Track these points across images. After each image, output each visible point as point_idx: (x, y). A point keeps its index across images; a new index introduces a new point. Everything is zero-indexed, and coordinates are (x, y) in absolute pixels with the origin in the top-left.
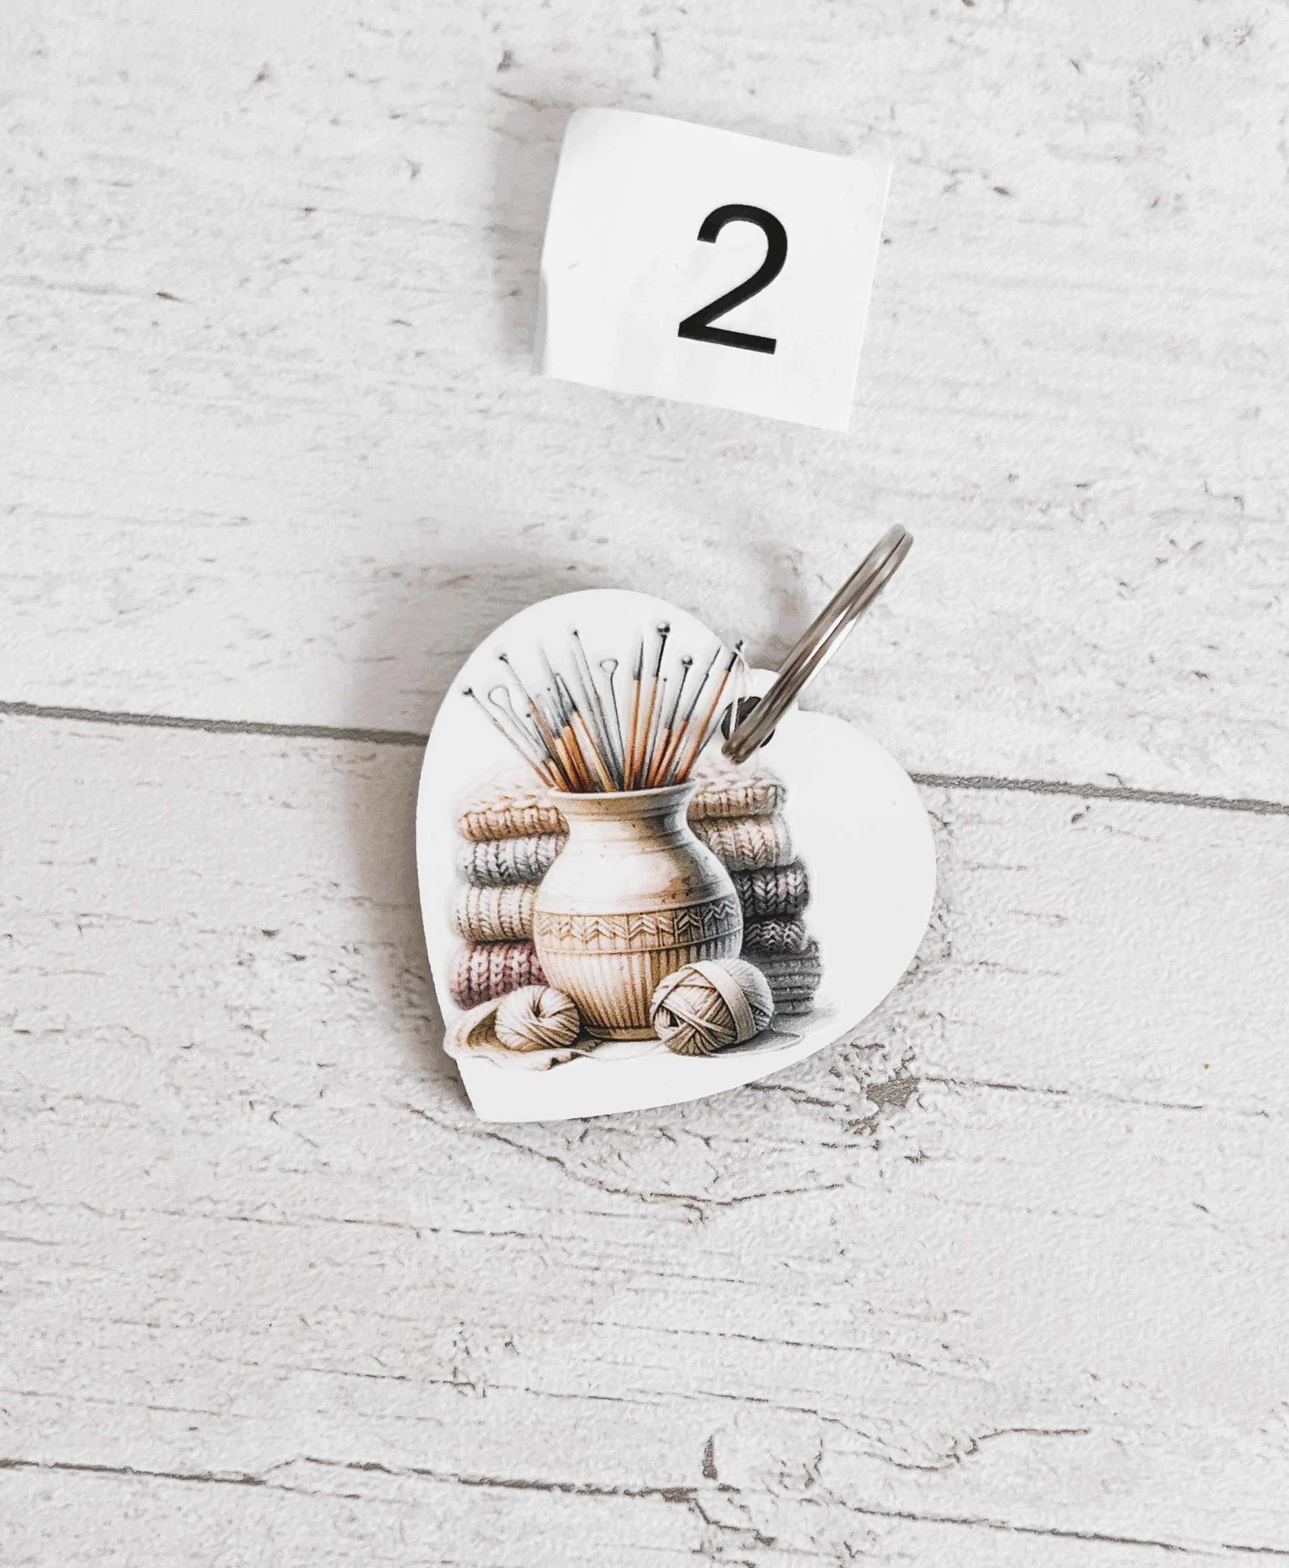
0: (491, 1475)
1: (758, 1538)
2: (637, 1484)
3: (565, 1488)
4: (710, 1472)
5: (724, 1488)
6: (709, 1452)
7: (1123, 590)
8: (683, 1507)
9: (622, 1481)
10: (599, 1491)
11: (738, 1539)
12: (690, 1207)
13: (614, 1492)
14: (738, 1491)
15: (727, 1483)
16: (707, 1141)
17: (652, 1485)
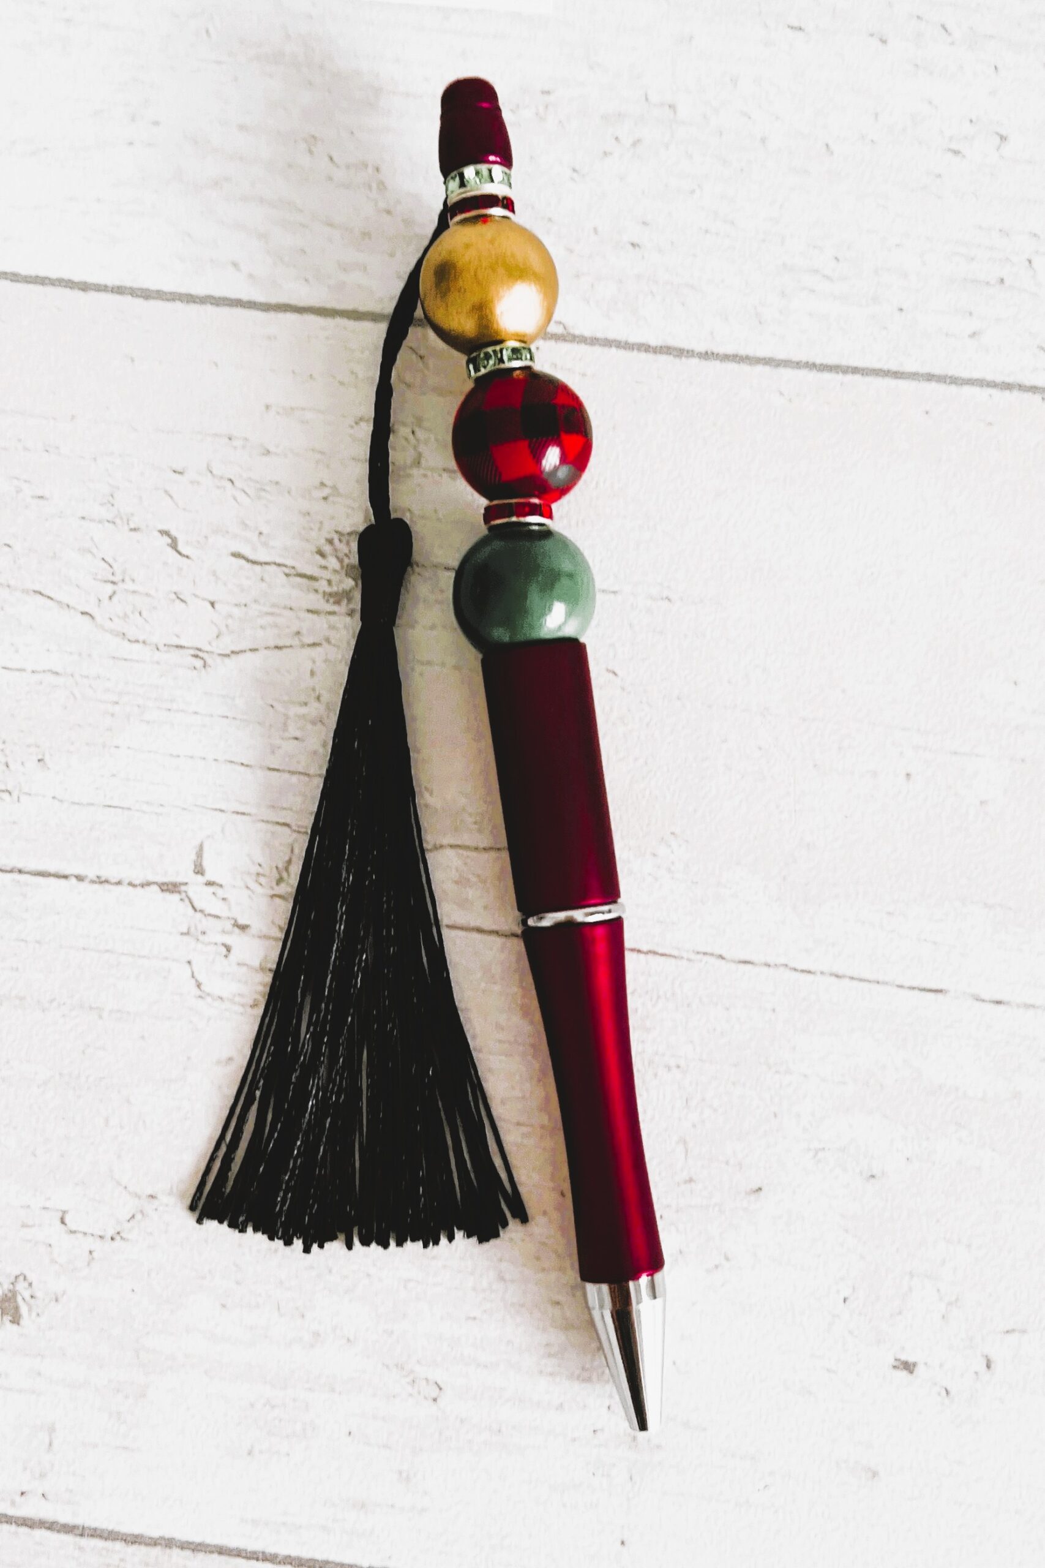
0: (20, 866)
1: (237, 925)
2: (138, 877)
3: (80, 878)
4: (199, 870)
5: (210, 884)
6: (200, 854)
7: (575, 175)
8: (176, 897)
9: (127, 874)
10: (107, 881)
11: (218, 925)
12: (196, 656)
13: (119, 883)
14: (221, 886)
15: (212, 879)
16: (212, 604)
17: (151, 878)
